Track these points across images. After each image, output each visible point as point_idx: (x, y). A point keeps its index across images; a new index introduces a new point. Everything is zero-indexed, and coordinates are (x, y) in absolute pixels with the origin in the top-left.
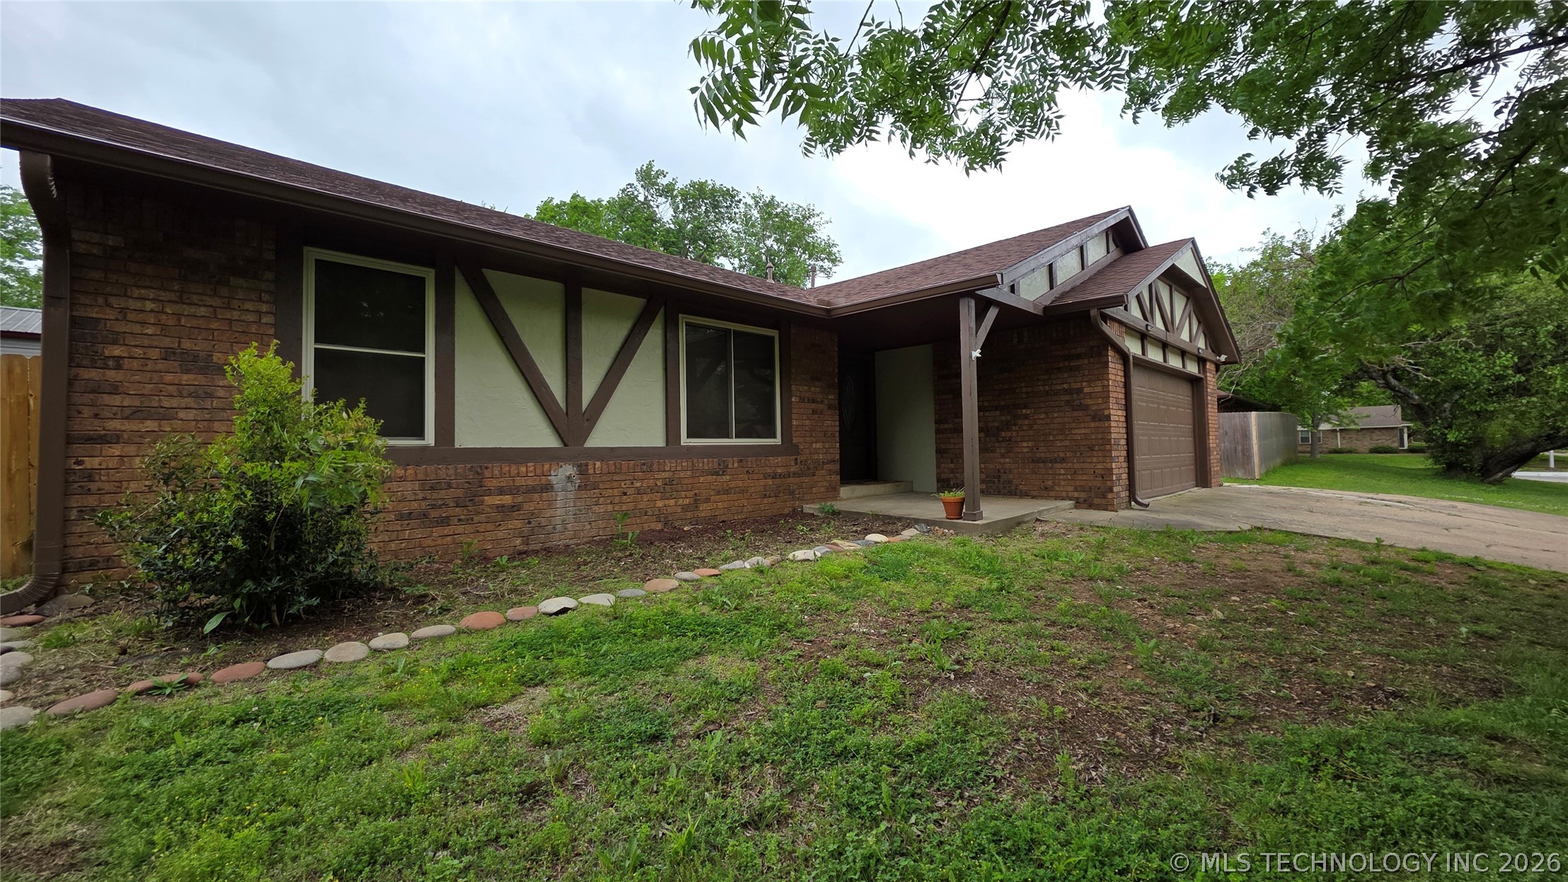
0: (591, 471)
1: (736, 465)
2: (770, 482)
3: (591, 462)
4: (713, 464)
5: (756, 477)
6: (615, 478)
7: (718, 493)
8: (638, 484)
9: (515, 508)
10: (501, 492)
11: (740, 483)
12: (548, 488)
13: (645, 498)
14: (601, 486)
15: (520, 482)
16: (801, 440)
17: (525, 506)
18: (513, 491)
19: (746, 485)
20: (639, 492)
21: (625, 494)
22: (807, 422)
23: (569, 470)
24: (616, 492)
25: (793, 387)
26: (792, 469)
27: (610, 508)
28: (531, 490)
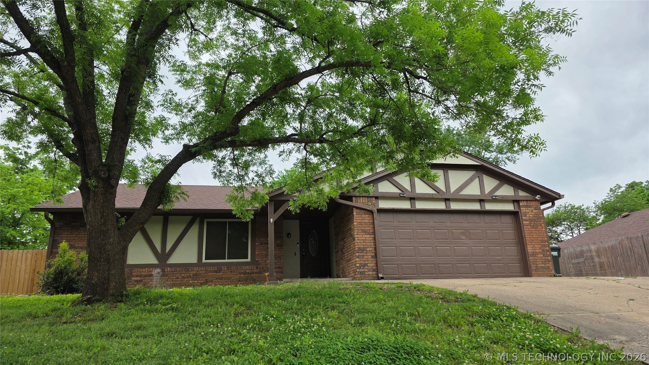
0: (166, 271)
1: (225, 269)
2: (243, 275)
3: (166, 268)
4: (216, 268)
5: (236, 273)
6: (174, 273)
7: (217, 279)
8: (183, 275)
9: (141, 281)
10: (137, 276)
11: (228, 276)
12: (151, 275)
13: (185, 280)
14: (169, 275)
15: (143, 273)
16: (260, 259)
17: (144, 281)
18: (141, 276)
19: (230, 276)
20: (183, 277)
21: (178, 278)
22: (264, 252)
23: (159, 270)
24: (174, 277)
25: (257, 239)
26: (255, 271)
27: (172, 282)
28: (146, 276)
